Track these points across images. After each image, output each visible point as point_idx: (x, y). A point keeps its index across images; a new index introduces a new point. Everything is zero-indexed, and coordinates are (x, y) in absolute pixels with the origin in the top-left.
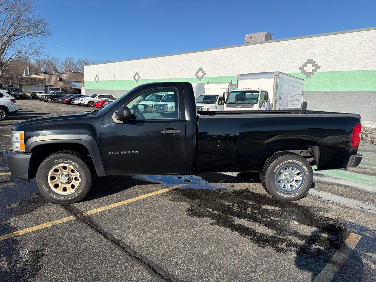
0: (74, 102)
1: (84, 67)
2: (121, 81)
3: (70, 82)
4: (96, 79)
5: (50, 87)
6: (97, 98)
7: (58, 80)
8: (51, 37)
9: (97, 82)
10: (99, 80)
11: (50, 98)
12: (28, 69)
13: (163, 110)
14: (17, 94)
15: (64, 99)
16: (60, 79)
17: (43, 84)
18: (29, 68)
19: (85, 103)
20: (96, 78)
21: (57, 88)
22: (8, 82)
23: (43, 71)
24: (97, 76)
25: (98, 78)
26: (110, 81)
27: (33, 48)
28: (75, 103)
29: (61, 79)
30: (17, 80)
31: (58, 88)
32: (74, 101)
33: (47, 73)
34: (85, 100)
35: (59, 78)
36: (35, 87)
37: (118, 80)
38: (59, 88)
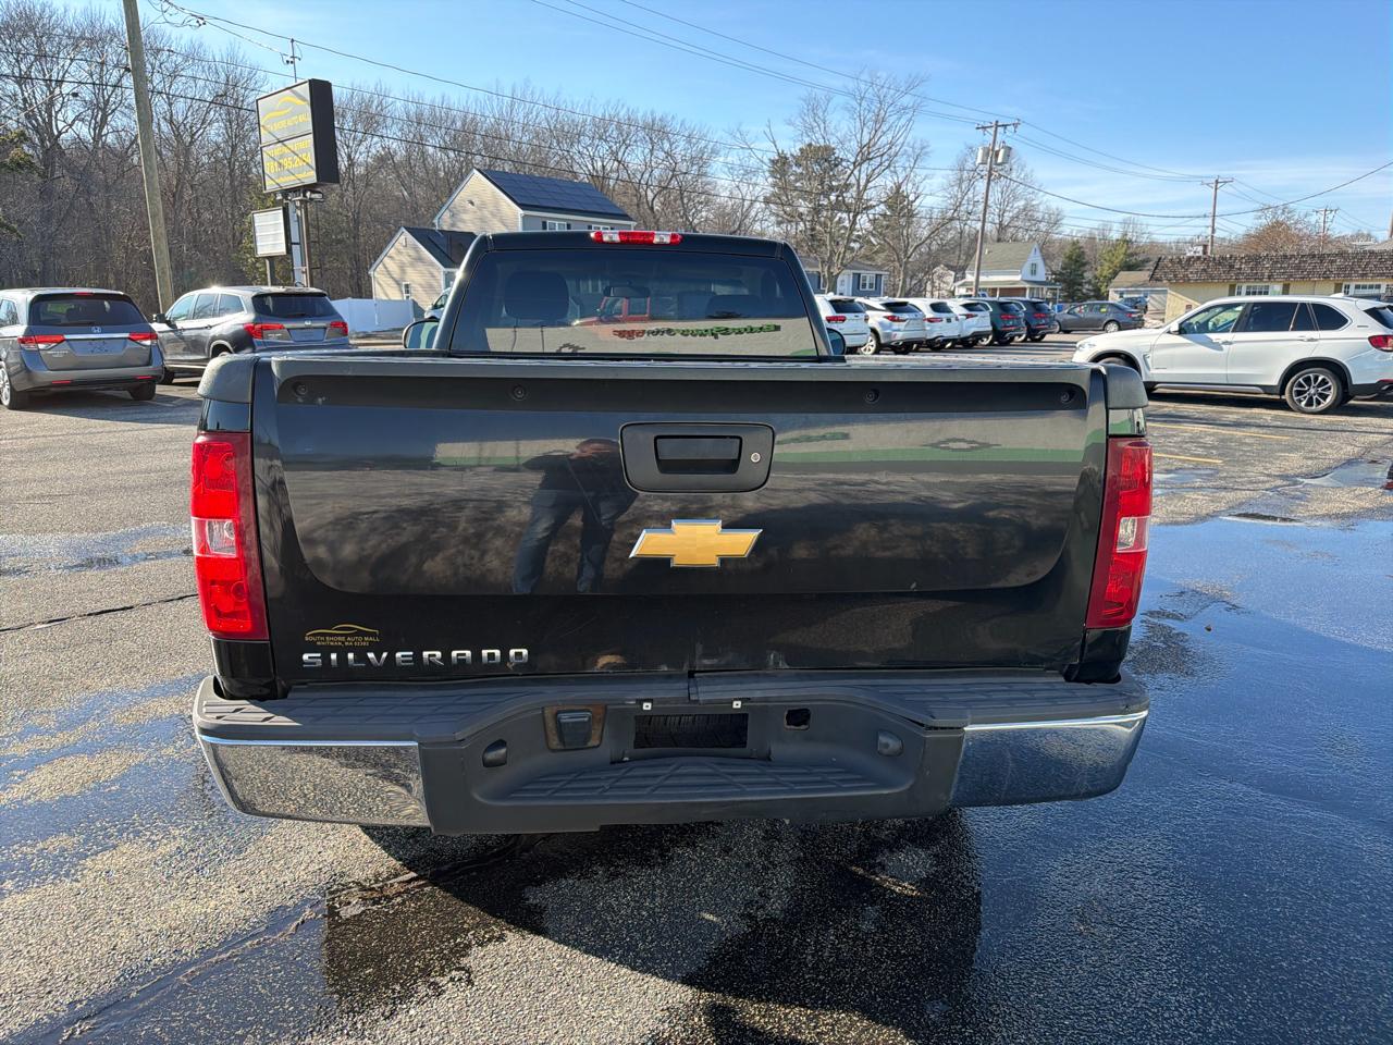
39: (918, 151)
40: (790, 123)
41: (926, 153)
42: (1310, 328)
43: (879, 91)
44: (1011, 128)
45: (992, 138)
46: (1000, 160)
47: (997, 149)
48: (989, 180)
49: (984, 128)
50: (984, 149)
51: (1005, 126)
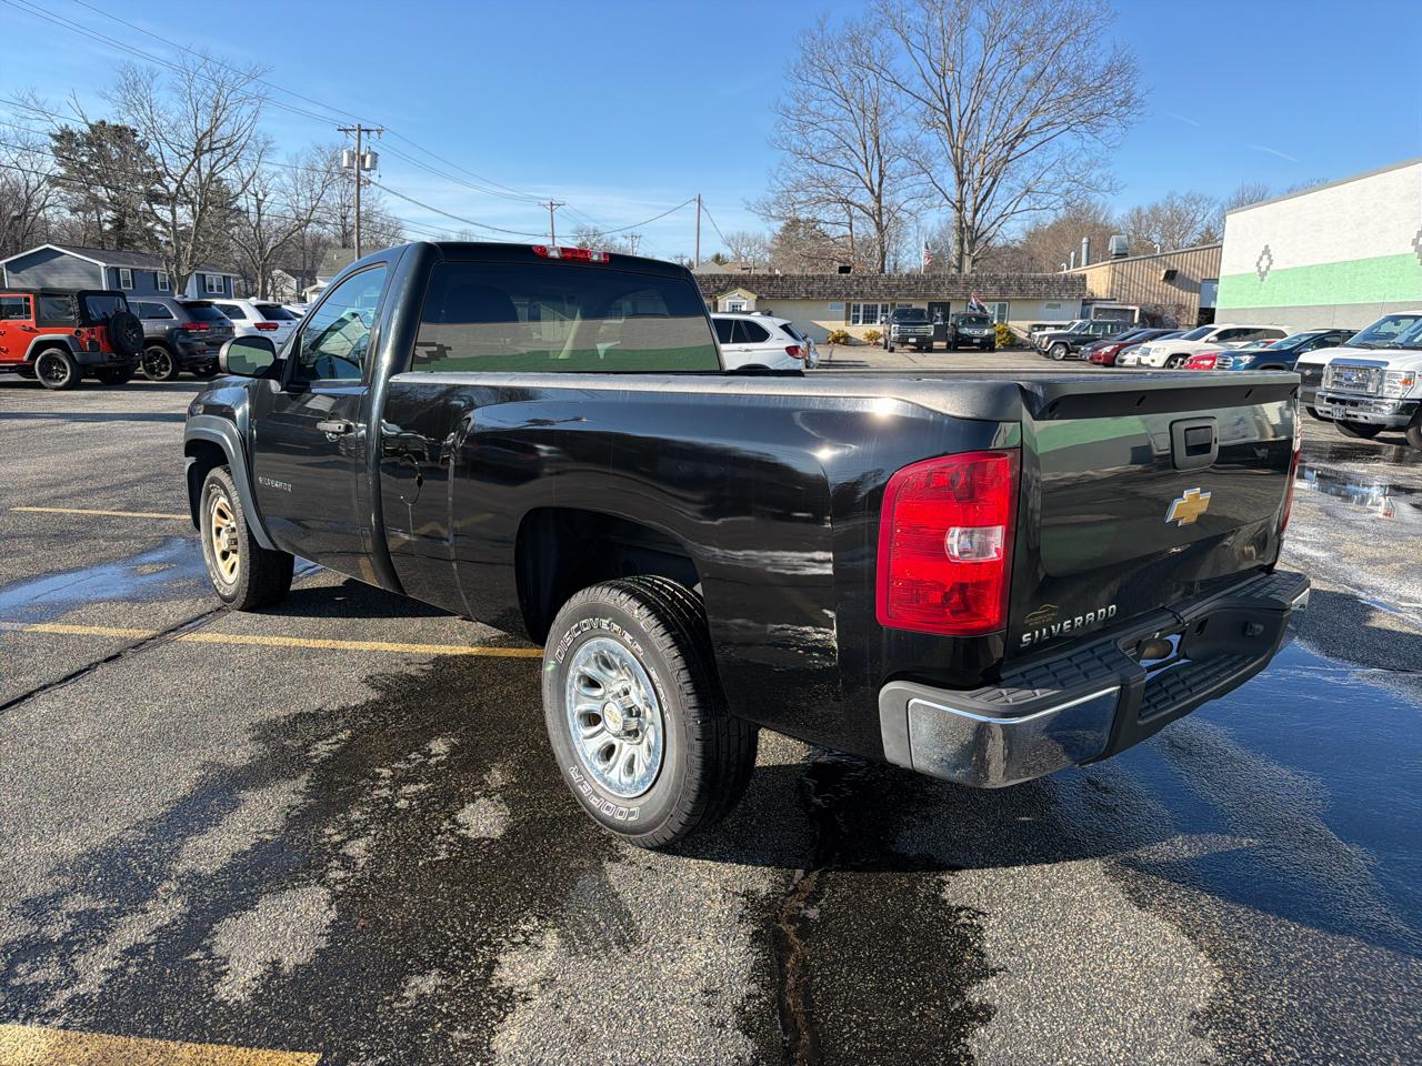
0: (1125, 357)
1: (1227, 217)
2: (1356, 263)
3: (1206, 285)
4: (1261, 264)
5: (1098, 306)
6: (1207, 341)
7: (1162, 278)
8: (1140, 119)
9: (1263, 275)
10: (1272, 267)
11: (1065, 344)
12: (1084, 247)
13: (1361, 391)
14: (977, 332)
15: (1096, 349)
16: (1168, 272)
17: (1073, 295)
18: (1089, 243)
19: (1153, 361)
20: (1261, 258)
21: (1124, 307)
22: (967, 295)
23: (1115, 247)
24: (1266, 251)
25: (1270, 257)
26: (1311, 266)
27: (1070, 171)
28: (1125, 363)
29: (1171, 276)
30: (994, 288)
31: (1127, 310)
32: (1126, 353)
33: (1125, 255)
34: (1156, 350)
35: (1164, 272)
36: (1049, 306)
37: (1346, 263)
38: (1130, 308)
39: (262, 146)
40: (104, 96)
41: (271, 150)
42: (744, 340)
43: (214, 74)
44: (374, 134)
45: (357, 142)
46: (367, 166)
47: (362, 153)
48: (359, 185)
49: (346, 130)
50: (349, 152)
51: (368, 131)
